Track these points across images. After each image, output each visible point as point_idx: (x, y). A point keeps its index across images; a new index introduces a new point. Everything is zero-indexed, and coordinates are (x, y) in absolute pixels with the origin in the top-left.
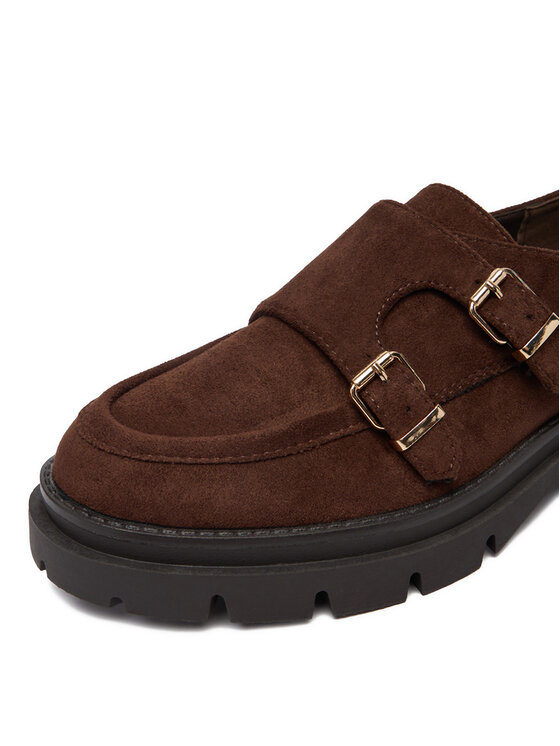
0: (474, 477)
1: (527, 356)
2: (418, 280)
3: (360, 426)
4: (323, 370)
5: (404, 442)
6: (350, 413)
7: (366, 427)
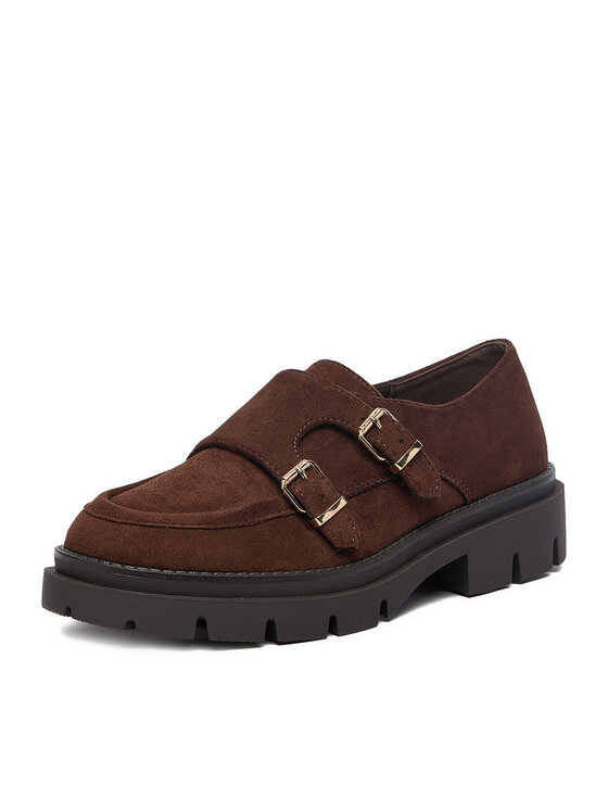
0: (369, 555)
1: (401, 468)
2: (321, 418)
3: (289, 512)
4: (259, 477)
5: (320, 520)
6: (282, 503)
7: (293, 512)
